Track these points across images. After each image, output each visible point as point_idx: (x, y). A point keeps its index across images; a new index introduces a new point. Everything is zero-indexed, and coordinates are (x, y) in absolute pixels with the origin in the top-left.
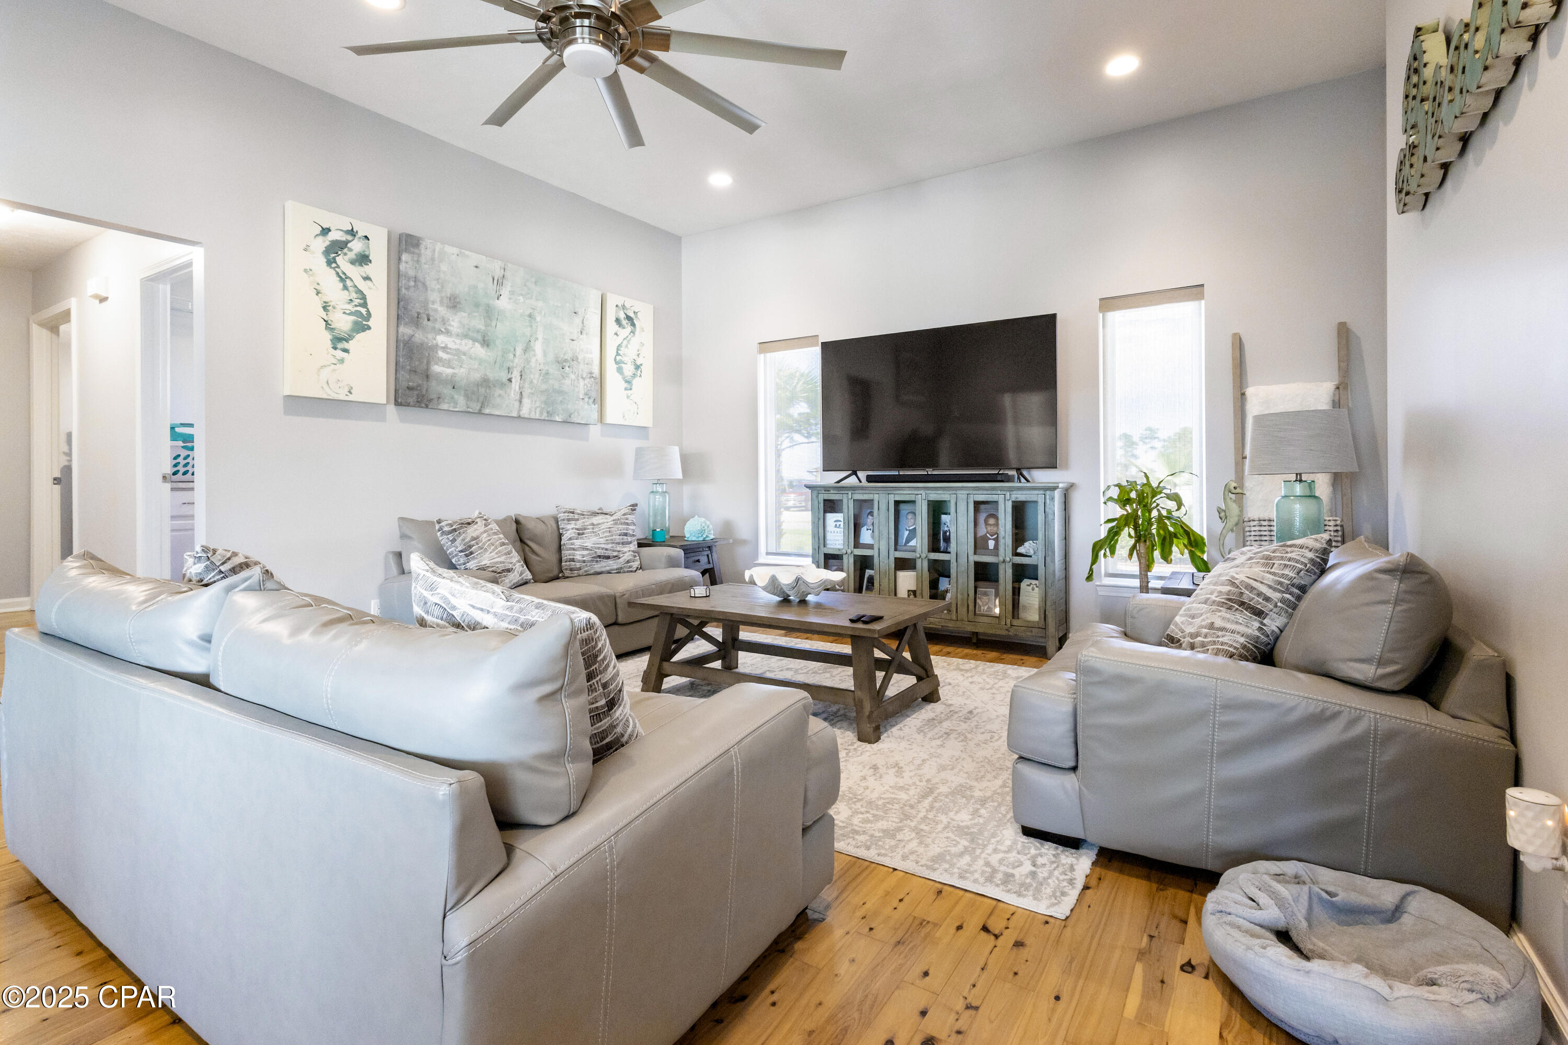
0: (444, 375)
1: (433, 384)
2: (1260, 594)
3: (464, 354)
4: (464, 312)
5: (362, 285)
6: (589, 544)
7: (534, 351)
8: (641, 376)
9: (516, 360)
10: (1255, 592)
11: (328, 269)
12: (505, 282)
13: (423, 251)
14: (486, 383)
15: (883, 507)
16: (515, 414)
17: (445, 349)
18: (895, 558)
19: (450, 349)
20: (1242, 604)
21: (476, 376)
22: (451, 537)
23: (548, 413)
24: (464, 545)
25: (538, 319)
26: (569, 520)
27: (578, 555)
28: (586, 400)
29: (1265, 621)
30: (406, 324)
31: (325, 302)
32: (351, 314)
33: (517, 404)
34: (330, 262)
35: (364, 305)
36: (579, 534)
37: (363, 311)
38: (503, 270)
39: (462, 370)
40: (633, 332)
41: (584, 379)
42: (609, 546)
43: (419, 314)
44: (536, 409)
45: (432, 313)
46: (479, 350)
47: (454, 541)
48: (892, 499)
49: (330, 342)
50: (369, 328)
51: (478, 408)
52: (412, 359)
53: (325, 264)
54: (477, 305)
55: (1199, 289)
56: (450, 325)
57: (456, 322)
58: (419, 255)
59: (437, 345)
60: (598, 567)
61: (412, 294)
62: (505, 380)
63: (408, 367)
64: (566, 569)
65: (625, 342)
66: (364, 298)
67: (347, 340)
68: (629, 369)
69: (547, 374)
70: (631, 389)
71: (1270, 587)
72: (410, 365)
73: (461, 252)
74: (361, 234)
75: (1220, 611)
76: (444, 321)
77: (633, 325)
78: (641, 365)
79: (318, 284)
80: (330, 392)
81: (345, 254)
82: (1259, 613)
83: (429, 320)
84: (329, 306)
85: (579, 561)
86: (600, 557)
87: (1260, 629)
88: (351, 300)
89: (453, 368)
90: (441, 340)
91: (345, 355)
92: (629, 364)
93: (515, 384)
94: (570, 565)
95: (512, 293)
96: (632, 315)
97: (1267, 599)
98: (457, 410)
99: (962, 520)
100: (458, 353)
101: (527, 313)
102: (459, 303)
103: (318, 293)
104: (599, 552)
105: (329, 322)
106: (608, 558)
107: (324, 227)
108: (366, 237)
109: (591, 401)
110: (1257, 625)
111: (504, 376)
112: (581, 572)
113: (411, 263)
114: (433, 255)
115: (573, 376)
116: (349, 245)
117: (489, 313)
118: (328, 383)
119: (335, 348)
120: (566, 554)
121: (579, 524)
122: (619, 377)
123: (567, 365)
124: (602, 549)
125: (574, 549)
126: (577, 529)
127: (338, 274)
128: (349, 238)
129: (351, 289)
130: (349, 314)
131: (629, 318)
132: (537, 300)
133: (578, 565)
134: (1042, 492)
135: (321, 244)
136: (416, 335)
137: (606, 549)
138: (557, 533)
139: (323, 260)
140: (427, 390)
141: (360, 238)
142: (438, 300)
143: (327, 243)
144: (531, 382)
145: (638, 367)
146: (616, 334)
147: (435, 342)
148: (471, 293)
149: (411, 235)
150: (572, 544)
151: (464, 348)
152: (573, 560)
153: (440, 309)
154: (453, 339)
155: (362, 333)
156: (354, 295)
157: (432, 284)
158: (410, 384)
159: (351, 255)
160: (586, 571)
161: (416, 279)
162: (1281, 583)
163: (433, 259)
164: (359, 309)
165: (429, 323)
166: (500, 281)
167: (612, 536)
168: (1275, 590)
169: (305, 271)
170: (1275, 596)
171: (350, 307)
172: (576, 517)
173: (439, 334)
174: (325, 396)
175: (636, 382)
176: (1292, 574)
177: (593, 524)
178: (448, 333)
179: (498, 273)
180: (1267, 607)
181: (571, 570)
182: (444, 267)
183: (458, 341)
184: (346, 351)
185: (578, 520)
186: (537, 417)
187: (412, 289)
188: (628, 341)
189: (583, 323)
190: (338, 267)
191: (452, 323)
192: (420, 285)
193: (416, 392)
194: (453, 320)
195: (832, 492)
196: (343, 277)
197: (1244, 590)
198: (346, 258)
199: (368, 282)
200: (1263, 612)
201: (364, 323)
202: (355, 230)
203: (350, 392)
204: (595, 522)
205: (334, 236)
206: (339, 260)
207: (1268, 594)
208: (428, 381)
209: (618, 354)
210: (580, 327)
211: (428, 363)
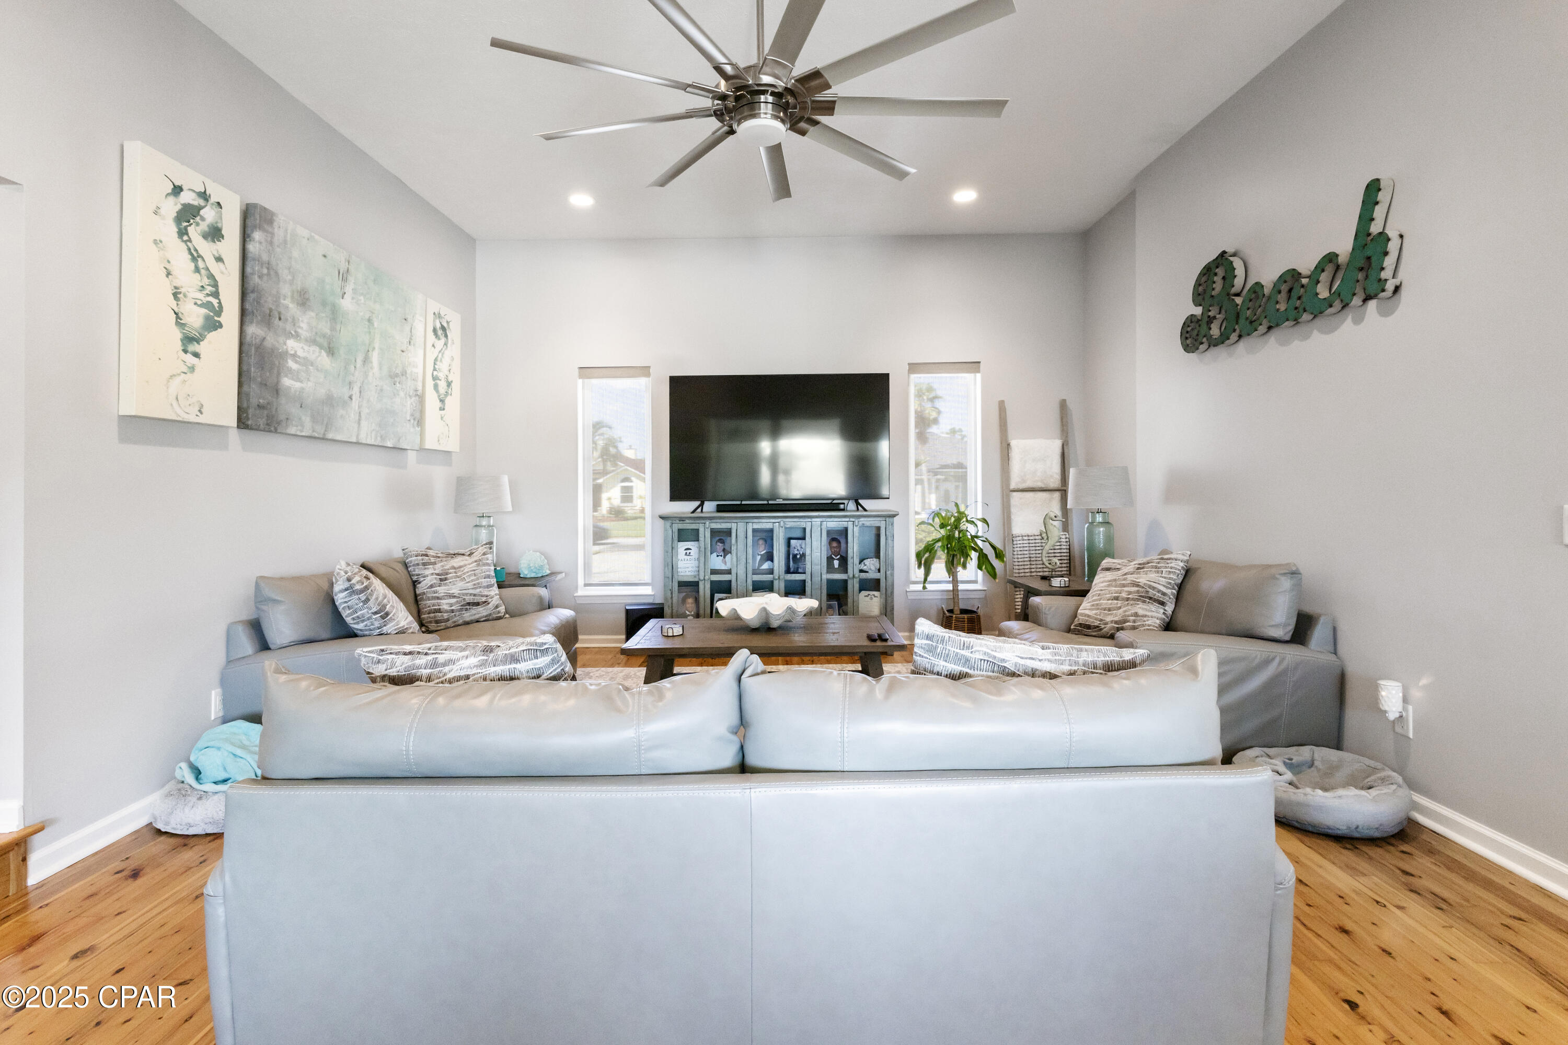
0: (293, 390)
1: (283, 400)
2: (1159, 591)
3: (312, 364)
4: (312, 311)
5: (215, 268)
6: (455, 590)
7: (372, 363)
8: (451, 395)
9: (357, 373)
10: (1156, 590)
11: (179, 241)
12: (349, 277)
13: (276, 230)
14: (329, 400)
15: (741, 535)
16: (354, 440)
17: (294, 356)
18: (753, 581)
19: (299, 357)
20: (1150, 598)
21: (322, 392)
22: (363, 597)
23: (381, 437)
24: (379, 605)
25: (376, 324)
26: (424, 564)
27: (445, 605)
28: (412, 421)
29: (1166, 608)
30: (258, 323)
31: (176, 288)
32: (202, 305)
33: (356, 426)
34: (183, 233)
35: (216, 294)
36: (441, 580)
37: (215, 302)
38: (347, 263)
39: (310, 384)
40: (446, 344)
41: (410, 397)
42: (477, 591)
43: (271, 310)
44: (371, 433)
45: (283, 311)
46: (324, 360)
47: (367, 600)
48: (750, 527)
49: (180, 343)
50: (221, 326)
51: (322, 432)
52: (263, 368)
53: (176, 235)
54: (324, 304)
55: (977, 364)
56: (299, 327)
57: (306, 322)
58: (273, 234)
59: (287, 352)
60: (468, 616)
61: (264, 284)
62: (346, 398)
63: (259, 379)
64: (431, 622)
65: (440, 355)
66: (216, 285)
67: (198, 341)
68: (442, 385)
69: (382, 390)
70: (444, 409)
71: (1164, 586)
72: (261, 377)
73: (311, 236)
74: (213, 199)
75: (1138, 604)
76: (294, 322)
77: (446, 336)
78: (452, 382)
79: (169, 262)
80: (179, 411)
81: (198, 224)
82: (1162, 604)
83: (280, 319)
84: (180, 293)
85: (447, 611)
86: (469, 604)
87: (1164, 613)
88: (202, 287)
89: (301, 382)
90: (292, 345)
91: (194, 360)
92: (443, 380)
93: (355, 404)
94: (435, 617)
95: (355, 291)
96: (445, 325)
97: (1164, 594)
98: (303, 434)
99: (816, 544)
100: (306, 362)
101: (367, 317)
102: (308, 299)
103: (168, 274)
104: (469, 599)
105: (180, 315)
106: (477, 604)
107: (177, 184)
108: (219, 203)
109: (416, 423)
110: (1162, 611)
111: (345, 392)
112: (449, 624)
113: (264, 244)
114: (285, 237)
115: (402, 394)
116: (202, 212)
117: (335, 315)
118: (177, 398)
119: (185, 351)
120: (428, 604)
121: (438, 568)
122: (436, 395)
123: (397, 380)
124: (471, 595)
125: (438, 598)
126: (438, 574)
127: (189, 249)
128: (202, 202)
129: (203, 272)
130: (200, 306)
131: (443, 328)
132: (375, 302)
133: (446, 616)
134: (884, 519)
135: (171, 207)
136: (268, 338)
137: (475, 595)
138: (410, 581)
139: (174, 229)
140: (276, 409)
141: (212, 204)
142: (289, 294)
143: (179, 207)
144: (368, 401)
145: (449, 384)
146: (433, 346)
147: (285, 347)
148: (319, 288)
149: (265, 208)
150: (435, 592)
151: (312, 357)
152: (439, 611)
153: (290, 306)
154: (301, 345)
155: (214, 333)
156: (206, 281)
157: (285, 274)
158: (261, 401)
159: (204, 226)
160: (455, 622)
161: (269, 265)
162: (1170, 583)
163: (285, 242)
164: (211, 299)
165: (281, 323)
166: (345, 275)
167: (478, 579)
168: (1167, 587)
169: (155, 242)
170: (1168, 591)
171: (200, 296)
172: (433, 560)
173: (289, 338)
174: (174, 417)
175: (448, 400)
176: (1175, 577)
177: (454, 568)
178: (297, 336)
179: (343, 267)
180: (1165, 599)
181: (437, 622)
182: (296, 254)
183: (306, 348)
184: (196, 355)
185: (435, 563)
186: (372, 442)
187: (265, 278)
188: (443, 354)
189: (411, 332)
190: (190, 240)
191: (302, 325)
192: (272, 273)
193: (265, 412)
194: (302, 321)
195: (687, 521)
196: (195, 255)
197: (1148, 589)
198: (199, 229)
199: (220, 264)
200: (1164, 603)
201: (216, 318)
202: (208, 193)
203: (200, 411)
204: (456, 565)
205: (187, 197)
206: (191, 230)
207: (1164, 591)
208: (277, 398)
209: (435, 369)
210: (409, 336)
211: (279, 374)
